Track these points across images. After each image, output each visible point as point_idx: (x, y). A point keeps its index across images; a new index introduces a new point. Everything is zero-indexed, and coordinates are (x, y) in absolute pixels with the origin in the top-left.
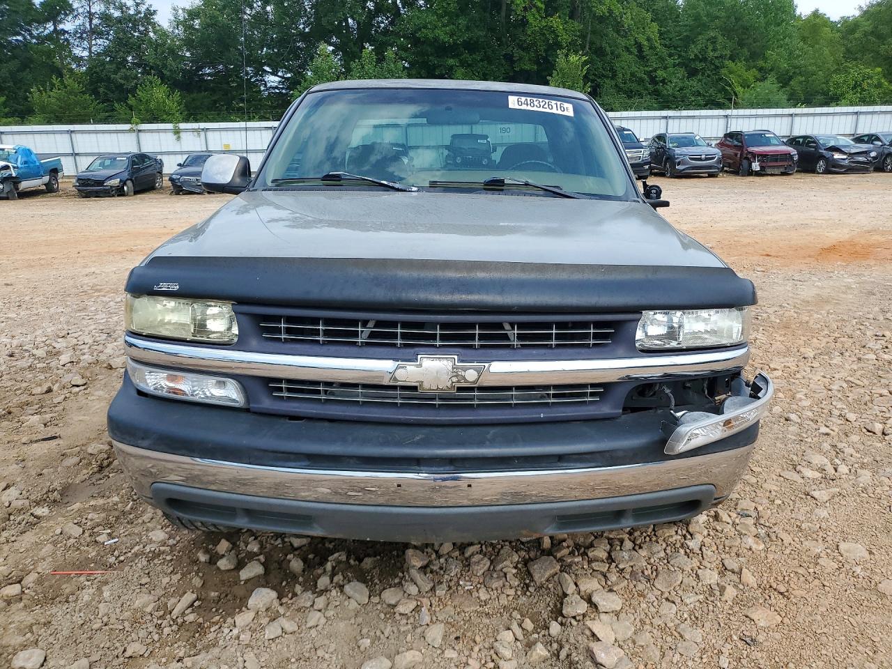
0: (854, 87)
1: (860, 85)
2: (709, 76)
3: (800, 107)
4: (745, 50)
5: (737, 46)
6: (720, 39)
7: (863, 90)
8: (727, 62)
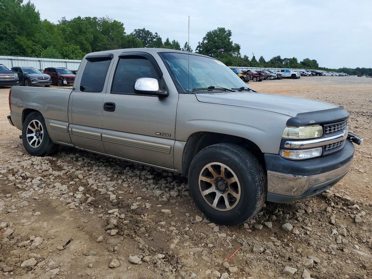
0: (72, 53)
1: (74, 52)
2: (9, 41)
3: (66, 59)
4: (24, 32)
5: (20, 30)
6: (12, 25)
7: (76, 54)
8: (17, 36)
